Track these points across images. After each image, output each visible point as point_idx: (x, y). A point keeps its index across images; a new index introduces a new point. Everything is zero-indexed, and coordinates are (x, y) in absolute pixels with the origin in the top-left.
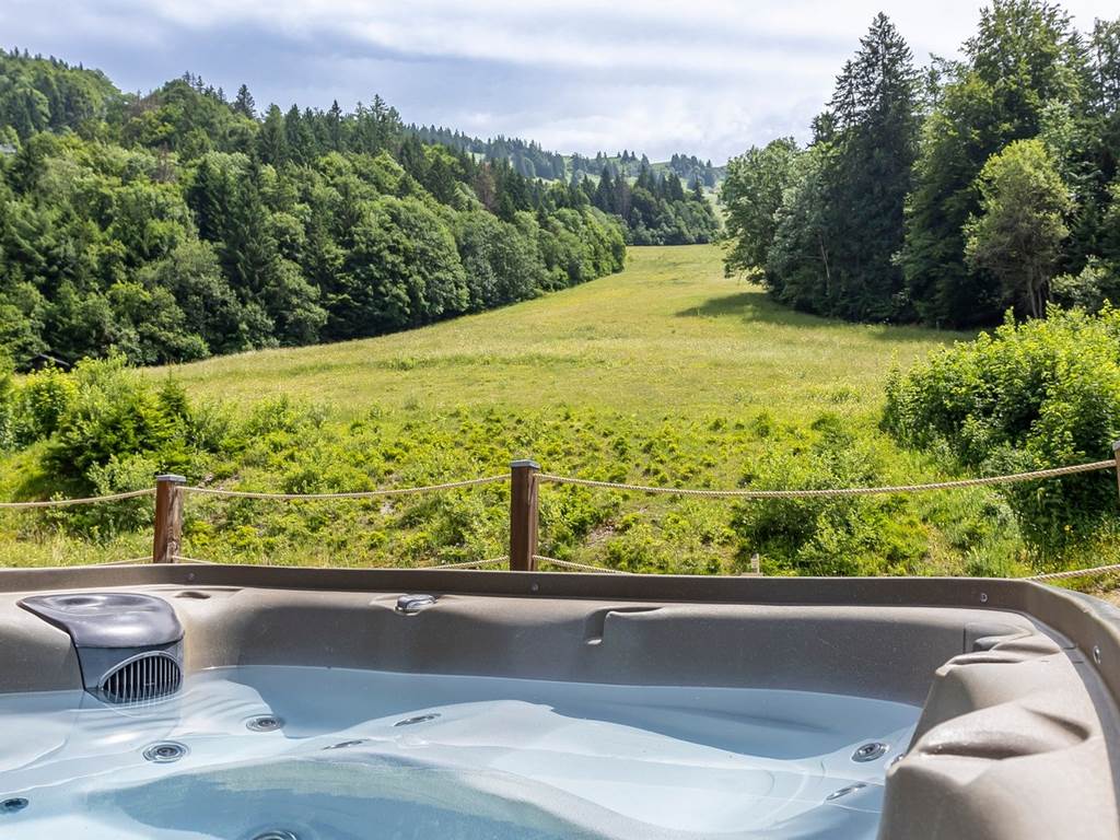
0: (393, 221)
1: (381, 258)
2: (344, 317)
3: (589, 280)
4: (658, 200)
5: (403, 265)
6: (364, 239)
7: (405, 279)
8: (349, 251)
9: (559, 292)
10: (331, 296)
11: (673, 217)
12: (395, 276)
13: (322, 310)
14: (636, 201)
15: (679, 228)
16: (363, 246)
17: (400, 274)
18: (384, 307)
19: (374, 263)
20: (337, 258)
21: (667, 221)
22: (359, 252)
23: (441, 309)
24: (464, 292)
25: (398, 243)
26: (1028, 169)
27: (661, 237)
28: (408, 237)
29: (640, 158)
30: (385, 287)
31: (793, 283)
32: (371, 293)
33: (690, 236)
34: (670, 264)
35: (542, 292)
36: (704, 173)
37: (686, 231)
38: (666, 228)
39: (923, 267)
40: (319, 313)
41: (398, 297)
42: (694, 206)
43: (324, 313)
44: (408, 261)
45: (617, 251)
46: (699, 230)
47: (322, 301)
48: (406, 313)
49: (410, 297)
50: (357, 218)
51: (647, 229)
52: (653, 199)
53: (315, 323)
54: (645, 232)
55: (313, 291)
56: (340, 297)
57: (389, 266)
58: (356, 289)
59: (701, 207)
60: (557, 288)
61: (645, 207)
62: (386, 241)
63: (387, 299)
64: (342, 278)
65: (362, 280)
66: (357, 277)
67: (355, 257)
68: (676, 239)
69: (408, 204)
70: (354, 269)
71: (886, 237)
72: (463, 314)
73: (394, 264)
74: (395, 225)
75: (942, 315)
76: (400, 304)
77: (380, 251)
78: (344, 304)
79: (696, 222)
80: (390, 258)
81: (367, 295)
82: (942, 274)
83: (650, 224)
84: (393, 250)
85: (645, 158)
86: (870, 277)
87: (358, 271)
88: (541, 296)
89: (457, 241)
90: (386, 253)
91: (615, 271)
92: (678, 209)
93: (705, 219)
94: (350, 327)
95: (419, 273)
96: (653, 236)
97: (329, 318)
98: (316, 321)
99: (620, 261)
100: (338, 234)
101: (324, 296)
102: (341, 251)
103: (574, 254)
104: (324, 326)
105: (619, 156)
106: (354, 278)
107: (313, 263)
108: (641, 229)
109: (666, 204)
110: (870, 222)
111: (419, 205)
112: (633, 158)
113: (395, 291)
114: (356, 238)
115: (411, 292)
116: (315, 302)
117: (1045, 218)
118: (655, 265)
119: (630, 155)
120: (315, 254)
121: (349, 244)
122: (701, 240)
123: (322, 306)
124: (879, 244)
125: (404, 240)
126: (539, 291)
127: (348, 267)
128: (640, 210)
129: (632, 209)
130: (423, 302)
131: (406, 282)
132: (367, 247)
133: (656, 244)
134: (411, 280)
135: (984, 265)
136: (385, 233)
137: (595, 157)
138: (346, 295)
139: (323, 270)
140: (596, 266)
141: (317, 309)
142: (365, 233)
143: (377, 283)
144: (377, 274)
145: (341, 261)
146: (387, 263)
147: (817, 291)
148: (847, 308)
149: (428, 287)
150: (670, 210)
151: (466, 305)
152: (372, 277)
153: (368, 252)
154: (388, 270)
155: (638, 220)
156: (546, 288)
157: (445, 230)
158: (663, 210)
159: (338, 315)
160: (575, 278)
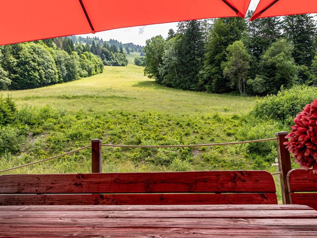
0: (34, 51)
1: (30, 63)
2: (17, 82)
3: (94, 75)
4: (110, 52)
5: (37, 66)
6: (23, 56)
7: (38, 70)
8: (18, 60)
9: (85, 78)
10: (12, 75)
11: (115, 57)
12: (34, 69)
13: (9, 80)
14: (103, 52)
15: (116, 61)
16: (23, 59)
17: (36, 69)
18: (31, 80)
19: (28, 65)
20: (14, 62)
21: (113, 58)
22: (22, 61)
23: (50, 81)
24: (57, 76)
25: (35, 59)
26: (241, 49)
27: (111, 63)
28: (39, 57)
29: (100, 39)
30: (31, 72)
31: (166, 78)
32: (27, 75)
33: (120, 64)
34: (116, 71)
35: (80, 78)
36: (119, 45)
37: (118, 62)
38: (113, 61)
39: (208, 75)
40: (8, 81)
41: (35, 76)
42: (121, 55)
43: (10, 81)
44: (39, 65)
45: (101, 66)
46: (122, 62)
47: (9, 76)
48: (38, 82)
49: (40, 77)
50: (20, 49)
51: (107, 61)
52: (109, 52)
53: (7, 84)
54: (106, 61)
55: (6, 73)
56: (16, 75)
57: (33, 66)
58: (21, 73)
59: (122, 55)
60: (85, 77)
61: (106, 54)
62: (31, 58)
63: (32, 77)
64: (16, 69)
65: (23, 70)
66: (21, 69)
67: (21, 62)
68: (116, 64)
69: (38, 46)
70: (20, 66)
71: (194, 66)
72: (56, 83)
73: (34, 66)
74: (34, 53)
75: (213, 89)
76: (37, 79)
77: (29, 61)
78: (17, 78)
79: (121, 59)
80: (33, 64)
81: (25, 75)
82: (214, 77)
83: (108, 59)
84: (34, 61)
85: (102, 39)
86: (189, 78)
87: (22, 67)
88: (80, 79)
89: (55, 60)
90: (31, 62)
91: (101, 73)
92: (116, 55)
93: (124, 59)
94: (19, 86)
95: (43, 69)
96: (109, 63)
97: (12, 83)
98: (7, 83)
99: (102, 70)
100: (14, 54)
101: (10, 75)
102: (16, 60)
103: (90, 66)
104: (10, 85)
105: (94, 38)
106: (20, 69)
107: (5, 63)
108: (105, 60)
109: (113, 53)
110: (190, 62)
111: (42, 47)
112: (98, 39)
113: (35, 74)
114: (21, 56)
115: (40, 75)
116: (6, 77)
117: (245, 63)
118: (112, 72)
119: (97, 38)
120: (6, 60)
121: (18, 58)
122: (123, 65)
123: (9, 78)
124: (192, 68)
125: (37, 58)
126: (79, 77)
127: (18, 66)
128: (105, 54)
129: (102, 54)
130: (44, 79)
131: (38, 72)
132: (25, 59)
133: (110, 65)
134: (40, 71)
135: (228, 75)
136: (30, 55)
137: (86, 37)
138: (18, 75)
139: (9, 66)
140: (96, 71)
141: (7, 79)
142: (24, 54)
143: (28, 71)
144: (28, 68)
145: (16, 63)
146: (32, 65)
147: (174, 81)
148: (183, 86)
149: (46, 74)
150: (114, 55)
151: (57, 80)
152: (27, 69)
153: (25, 61)
154: (32, 68)
155: (104, 58)
156: (82, 76)
157: (51, 56)
158: (112, 55)
159: (14, 81)
160: (90, 74)
